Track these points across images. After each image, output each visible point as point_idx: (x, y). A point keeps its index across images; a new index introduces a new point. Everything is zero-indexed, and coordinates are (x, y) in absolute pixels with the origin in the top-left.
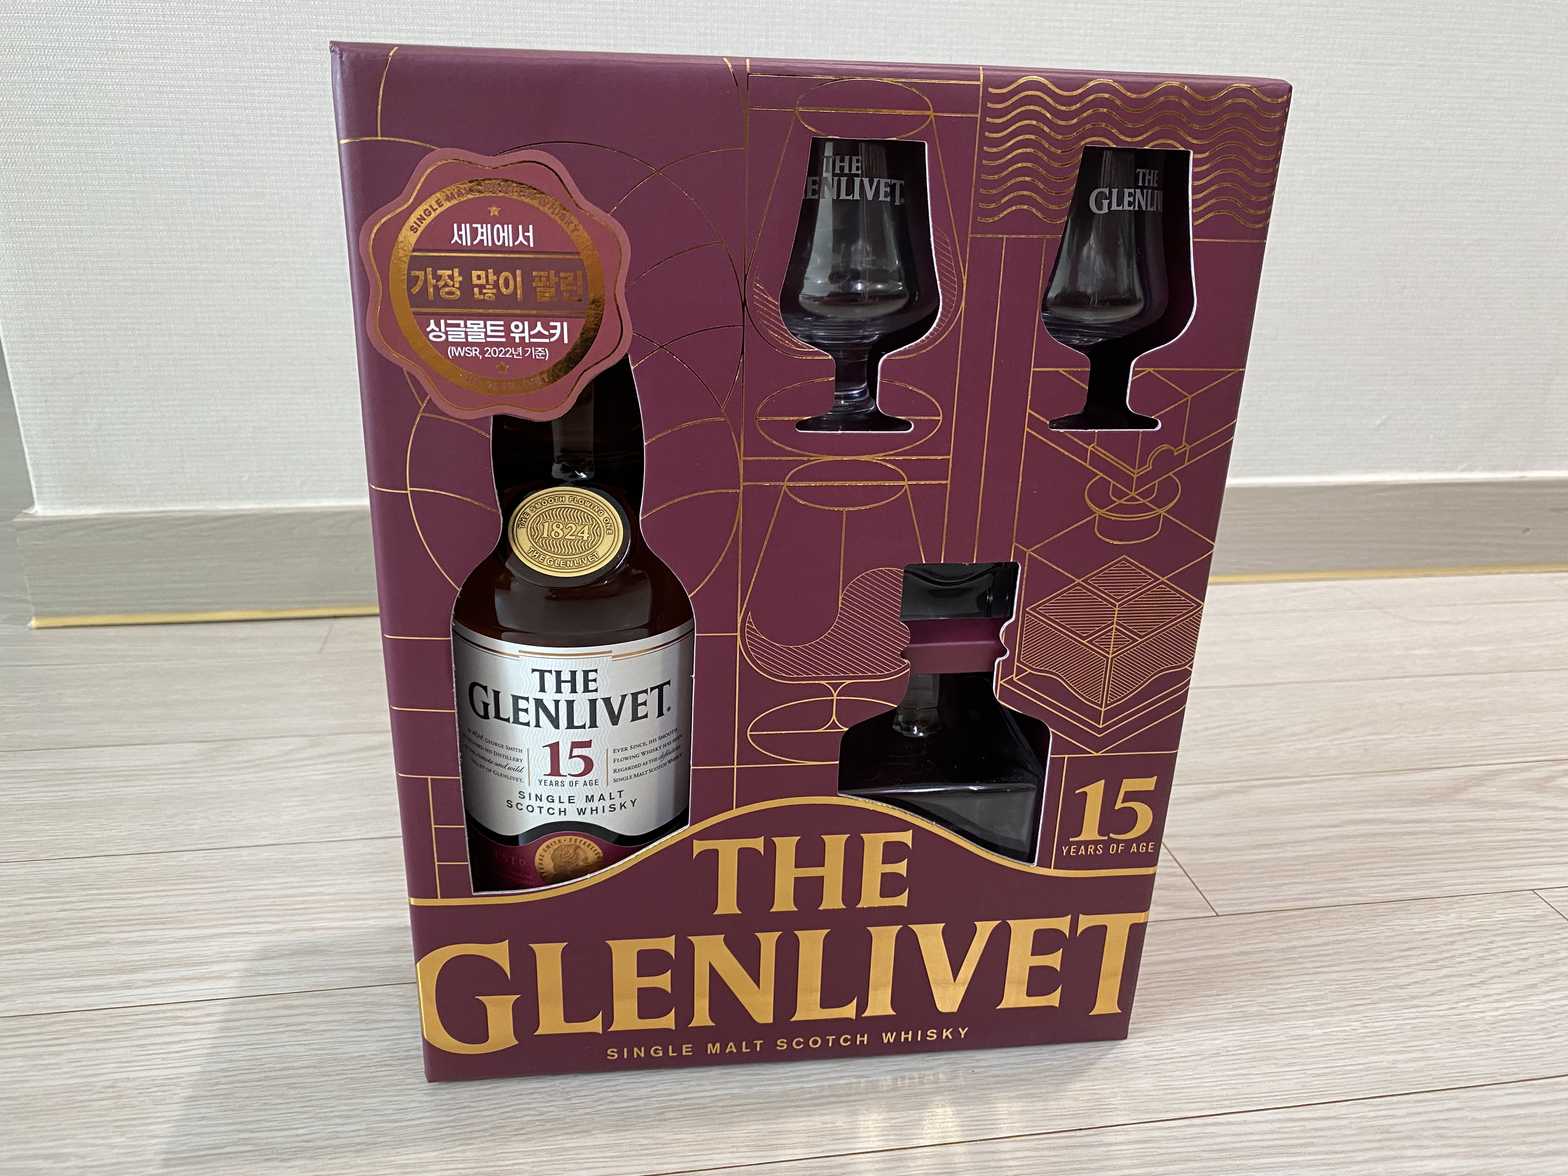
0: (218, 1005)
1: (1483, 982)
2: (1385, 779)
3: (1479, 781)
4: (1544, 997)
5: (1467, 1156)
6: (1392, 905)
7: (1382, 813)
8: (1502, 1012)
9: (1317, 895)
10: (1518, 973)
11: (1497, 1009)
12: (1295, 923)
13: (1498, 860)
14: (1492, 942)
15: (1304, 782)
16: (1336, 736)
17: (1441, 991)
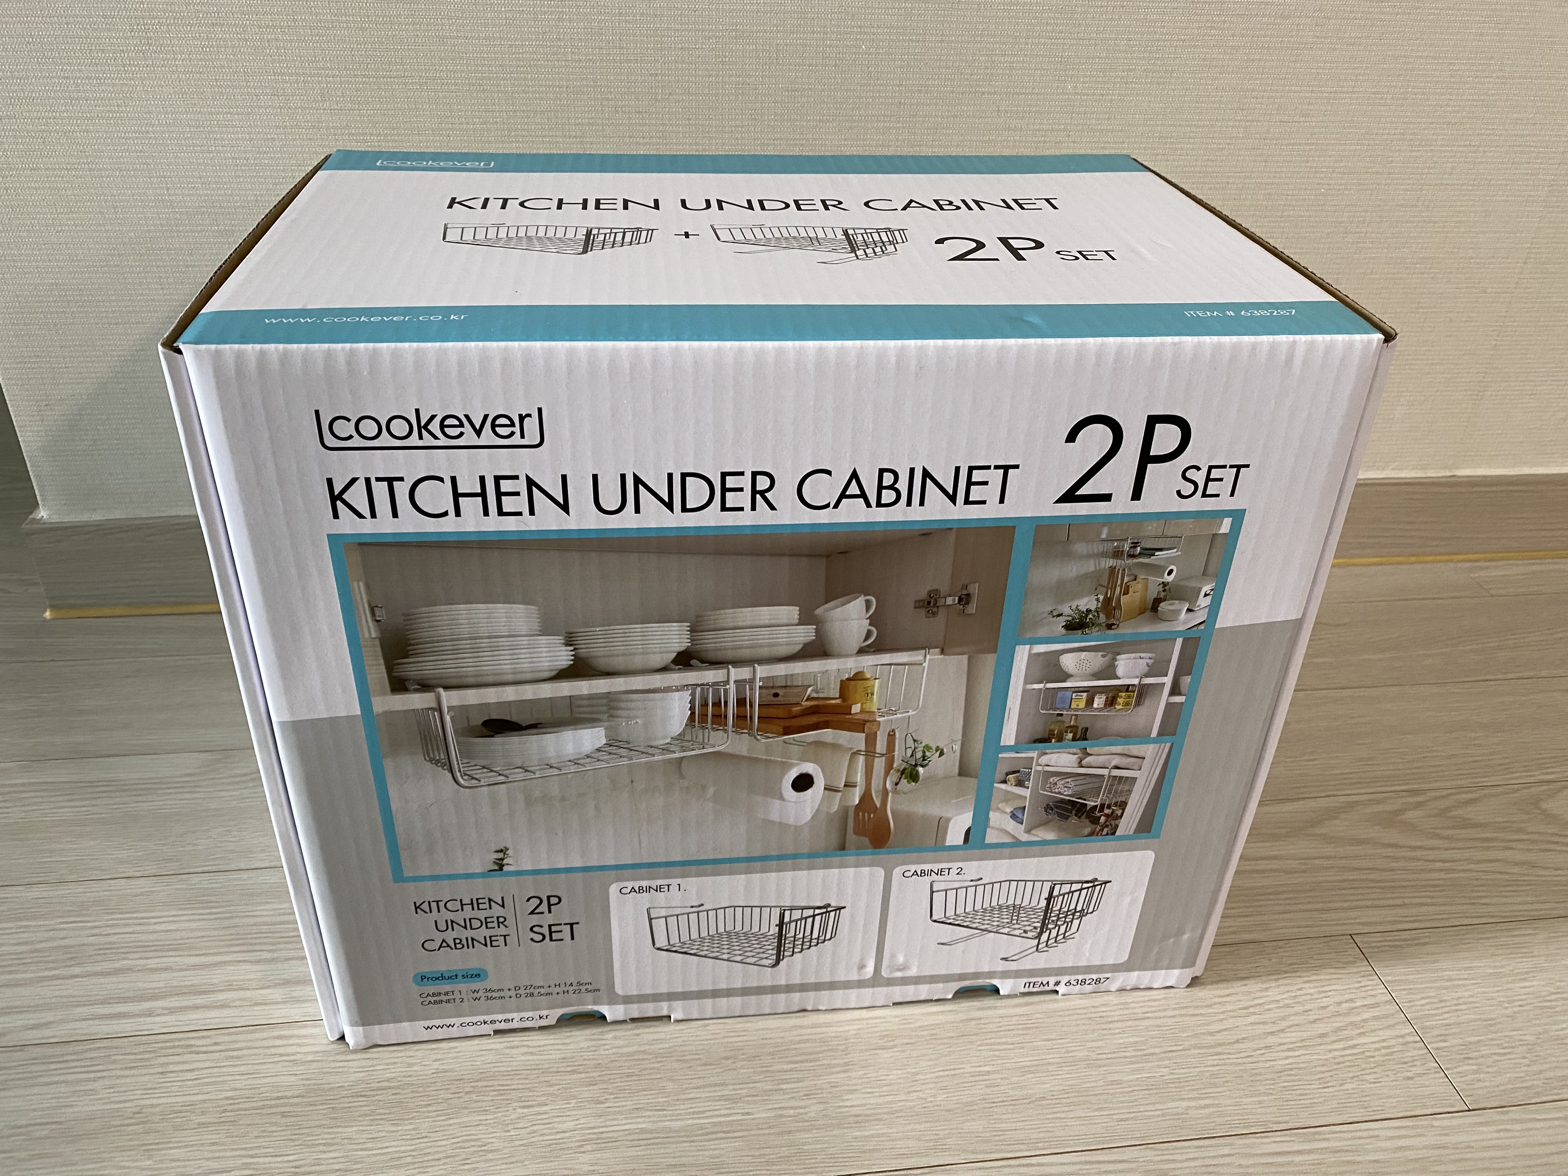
0: (222, 1034)
3: (1333, 814)
10: (1314, 1021)
13: (1328, 902)
17: (1244, 1039)
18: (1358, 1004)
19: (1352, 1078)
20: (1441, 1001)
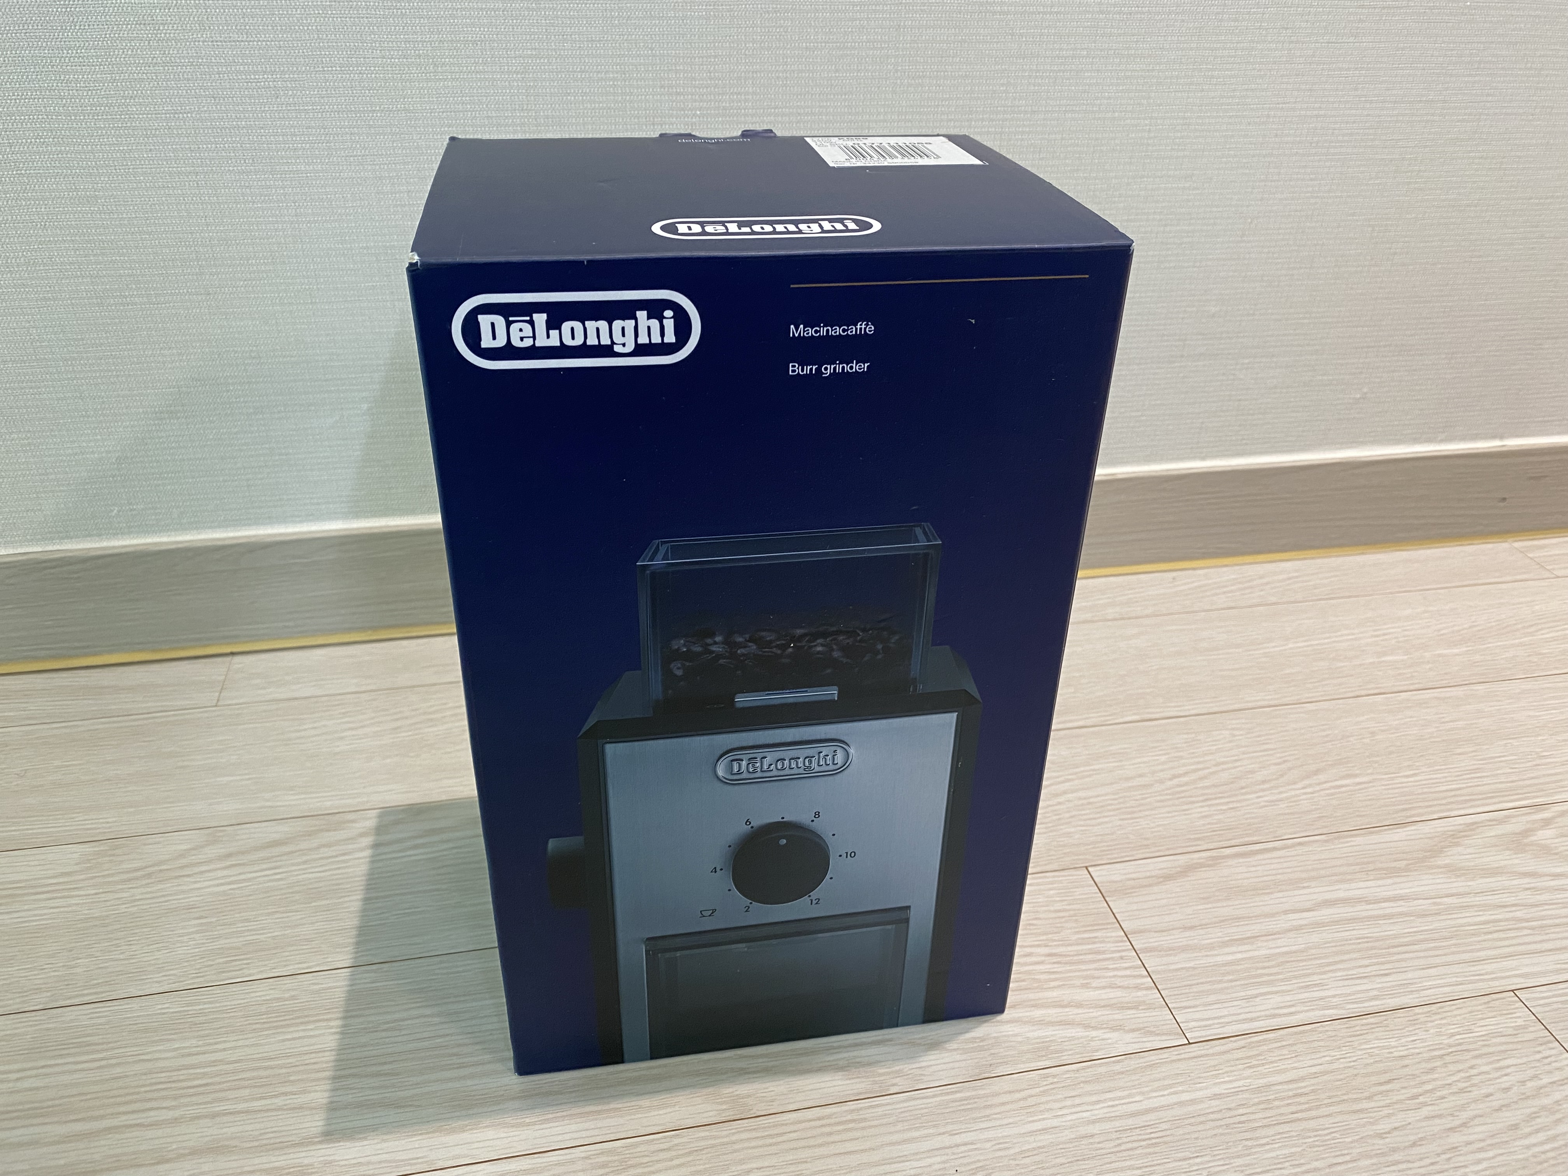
1: (1464, 1125)
2: (1359, 840)
3: (1455, 838)
6: (1371, 1020)
7: (1357, 889)
9: (1293, 1009)
10: (1499, 1110)
12: (1270, 1051)
13: (1479, 950)
14: (1472, 1067)
15: (1275, 849)
16: (1307, 782)
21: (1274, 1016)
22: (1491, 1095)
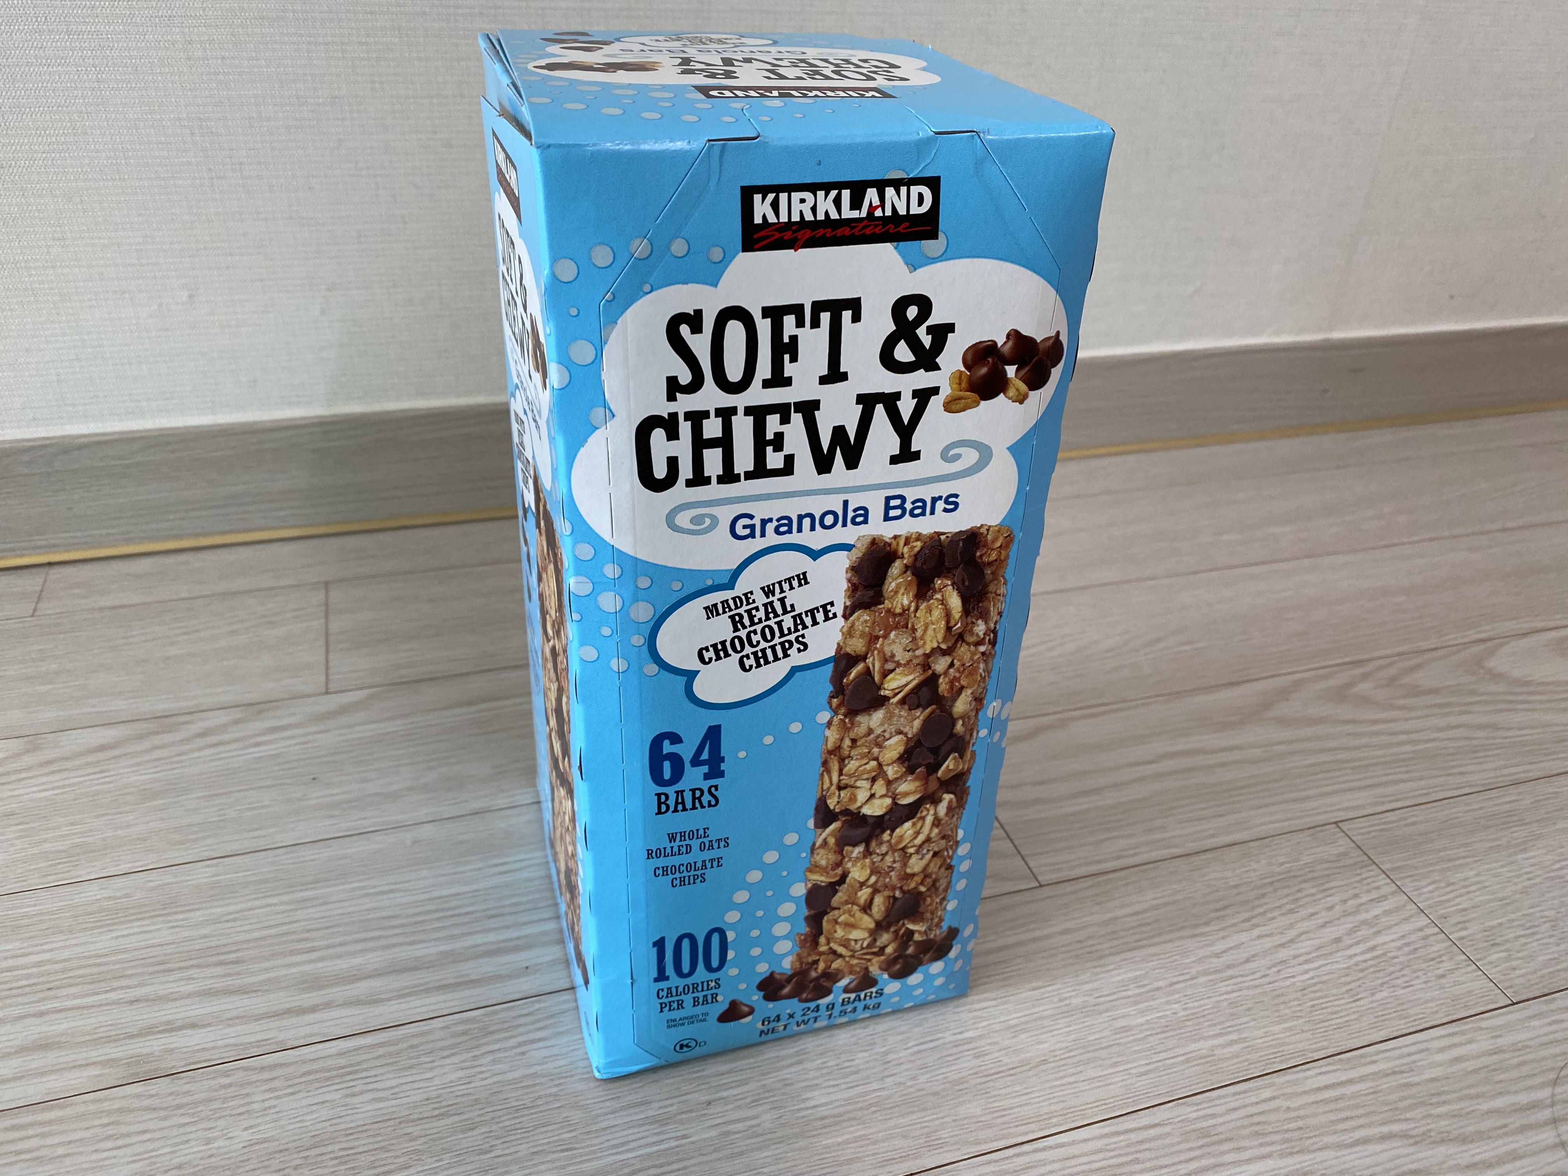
1: (1292, 941)
2: (1197, 699)
3: (1284, 694)
4: (1349, 952)
5: (1282, 1155)
6: (1208, 855)
7: (1195, 742)
8: (1311, 974)
9: (1137, 850)
10: (1324, 926)
11: (1306, 972)
12: (1116, 888)
13: (1303, 790)
14: (1299, 891)
17: (1254, 956)
18: (1365, 899)
19: (1382, 985)
20: (1448, 885)
21: (1119, 858)
22: (1316, 913)
